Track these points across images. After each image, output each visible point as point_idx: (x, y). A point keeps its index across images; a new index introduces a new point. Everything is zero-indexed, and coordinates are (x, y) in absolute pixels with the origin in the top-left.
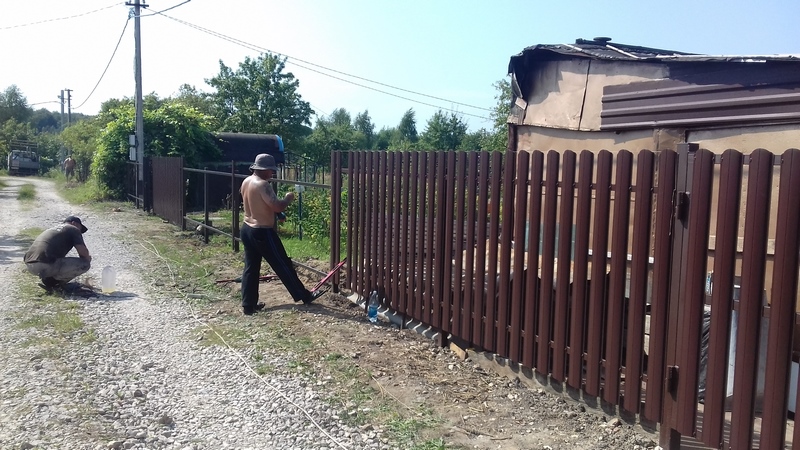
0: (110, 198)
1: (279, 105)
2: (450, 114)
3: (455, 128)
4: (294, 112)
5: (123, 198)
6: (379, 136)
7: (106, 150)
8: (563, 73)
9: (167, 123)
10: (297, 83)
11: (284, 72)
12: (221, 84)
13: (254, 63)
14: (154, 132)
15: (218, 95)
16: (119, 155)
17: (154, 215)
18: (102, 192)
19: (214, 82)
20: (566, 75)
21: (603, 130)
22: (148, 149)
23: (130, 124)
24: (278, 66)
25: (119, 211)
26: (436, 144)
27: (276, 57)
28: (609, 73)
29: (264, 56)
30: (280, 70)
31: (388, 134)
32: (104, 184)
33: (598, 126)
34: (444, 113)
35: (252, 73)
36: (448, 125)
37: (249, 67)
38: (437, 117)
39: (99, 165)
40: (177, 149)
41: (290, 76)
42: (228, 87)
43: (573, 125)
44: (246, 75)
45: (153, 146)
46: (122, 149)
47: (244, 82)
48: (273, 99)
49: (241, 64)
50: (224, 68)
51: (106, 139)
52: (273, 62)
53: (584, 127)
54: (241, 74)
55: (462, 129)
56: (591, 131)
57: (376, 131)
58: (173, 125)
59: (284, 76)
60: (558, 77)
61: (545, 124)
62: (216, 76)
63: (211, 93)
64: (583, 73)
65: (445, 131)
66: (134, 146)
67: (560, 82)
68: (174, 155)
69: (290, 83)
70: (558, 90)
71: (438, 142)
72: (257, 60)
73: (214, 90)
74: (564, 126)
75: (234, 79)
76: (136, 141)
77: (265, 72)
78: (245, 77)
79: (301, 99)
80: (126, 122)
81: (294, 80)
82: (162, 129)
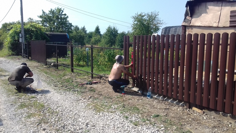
0: (13, 55)
1: (62, 24)
2: (113, 27)
3: (114, 31)
4: (67, 26)
5: (18, 54)
6: (88, 34)
7: (11, 39)
8: (209, 7)
9: (32, 30)
10: (68, 17)
11: (63, 13)
12: (43, 17)
13: (54, 11)
14: (27, 32)
15: (42, 21)
16: (15, 40)
17: (32, 60)
18: (10, 53)
19: (41, 17)
20: (210, 7)
21: (230, 27)
22: (26, 38)
23: (18, 30)
24: (61, 12)
25: (19, 59)
26: (109, 36)
27: (60, 9)
28: (232, 6)
29: (57, 9)
30: (62, 13)
31: (91, 33)
32: (11, 50)
33: (228, 25)
34: (111, 27)
35: (53, 14)
36: (112, 30)
37: (52, 12)
38: (109, 28)
39: (8, 44)
40: (35, 38)
41: (65, 15)
42: (45, 18)
43: (215, 25)
44: (51, 14)
45: (27, 37)
46: (16, 39)
47: (50, 16)
48: (60, 22)
49: (49, 11)
50: (44, 12)
51: (10, 35)
52: (59, 10)
53: (220, 25)
54: (49, 14)
55: (117, 31)
56: (224, 27)
57: (88, 32)
58: (33, 30)
59: (63, 15)
60: (206, 8)
61: (201, 25)
62: (41, 15)
63: (40, 20)
64: (219, 6)
65: (112, 32)
66: (21, 37)
67: (207, 10)
68: (34, 40)
69: (65, 17)
70: (206, 13)
71: (109, 35)
72: (54, 10)
73: (41, 19)
74: (211, 25)
75: (47, 16)
76: (22, 35)
77: (57, 14)
78: (50, 15)
79: (69, 22)
80: (17, 29)
81: (66, 16)
82: (29, 31)
